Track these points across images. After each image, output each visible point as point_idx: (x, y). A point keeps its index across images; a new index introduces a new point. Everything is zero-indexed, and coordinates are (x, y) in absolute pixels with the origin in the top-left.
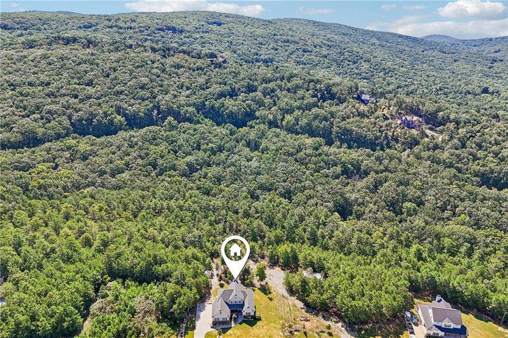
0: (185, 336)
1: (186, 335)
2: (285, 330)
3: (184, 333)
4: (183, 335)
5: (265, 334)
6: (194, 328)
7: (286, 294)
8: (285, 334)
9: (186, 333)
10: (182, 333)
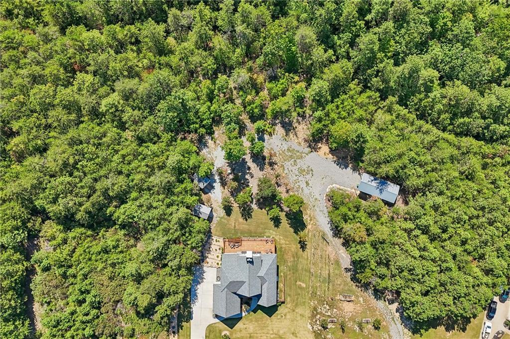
0: (178, 332)
1: (180, 330)
2: (316, 321)
3: (176, 327)
4: (176, 330)
5: (287, 330)
6: (189, 317)
7: (329, 234)
8: (315, 327)
9: (180, 326)
10: (174, 327)
